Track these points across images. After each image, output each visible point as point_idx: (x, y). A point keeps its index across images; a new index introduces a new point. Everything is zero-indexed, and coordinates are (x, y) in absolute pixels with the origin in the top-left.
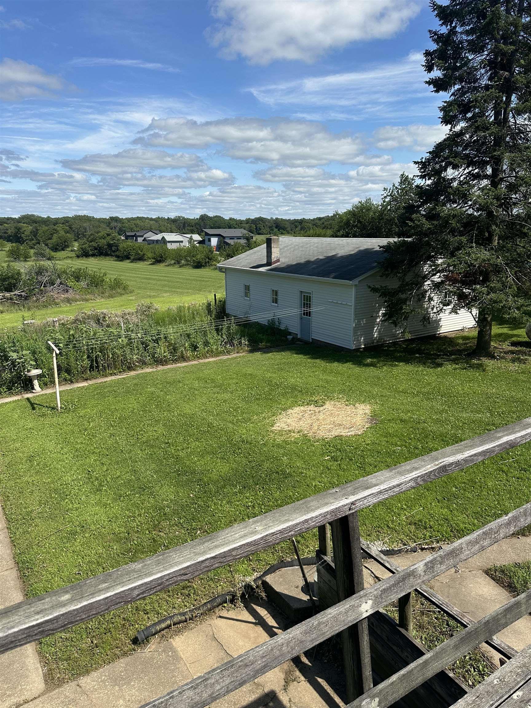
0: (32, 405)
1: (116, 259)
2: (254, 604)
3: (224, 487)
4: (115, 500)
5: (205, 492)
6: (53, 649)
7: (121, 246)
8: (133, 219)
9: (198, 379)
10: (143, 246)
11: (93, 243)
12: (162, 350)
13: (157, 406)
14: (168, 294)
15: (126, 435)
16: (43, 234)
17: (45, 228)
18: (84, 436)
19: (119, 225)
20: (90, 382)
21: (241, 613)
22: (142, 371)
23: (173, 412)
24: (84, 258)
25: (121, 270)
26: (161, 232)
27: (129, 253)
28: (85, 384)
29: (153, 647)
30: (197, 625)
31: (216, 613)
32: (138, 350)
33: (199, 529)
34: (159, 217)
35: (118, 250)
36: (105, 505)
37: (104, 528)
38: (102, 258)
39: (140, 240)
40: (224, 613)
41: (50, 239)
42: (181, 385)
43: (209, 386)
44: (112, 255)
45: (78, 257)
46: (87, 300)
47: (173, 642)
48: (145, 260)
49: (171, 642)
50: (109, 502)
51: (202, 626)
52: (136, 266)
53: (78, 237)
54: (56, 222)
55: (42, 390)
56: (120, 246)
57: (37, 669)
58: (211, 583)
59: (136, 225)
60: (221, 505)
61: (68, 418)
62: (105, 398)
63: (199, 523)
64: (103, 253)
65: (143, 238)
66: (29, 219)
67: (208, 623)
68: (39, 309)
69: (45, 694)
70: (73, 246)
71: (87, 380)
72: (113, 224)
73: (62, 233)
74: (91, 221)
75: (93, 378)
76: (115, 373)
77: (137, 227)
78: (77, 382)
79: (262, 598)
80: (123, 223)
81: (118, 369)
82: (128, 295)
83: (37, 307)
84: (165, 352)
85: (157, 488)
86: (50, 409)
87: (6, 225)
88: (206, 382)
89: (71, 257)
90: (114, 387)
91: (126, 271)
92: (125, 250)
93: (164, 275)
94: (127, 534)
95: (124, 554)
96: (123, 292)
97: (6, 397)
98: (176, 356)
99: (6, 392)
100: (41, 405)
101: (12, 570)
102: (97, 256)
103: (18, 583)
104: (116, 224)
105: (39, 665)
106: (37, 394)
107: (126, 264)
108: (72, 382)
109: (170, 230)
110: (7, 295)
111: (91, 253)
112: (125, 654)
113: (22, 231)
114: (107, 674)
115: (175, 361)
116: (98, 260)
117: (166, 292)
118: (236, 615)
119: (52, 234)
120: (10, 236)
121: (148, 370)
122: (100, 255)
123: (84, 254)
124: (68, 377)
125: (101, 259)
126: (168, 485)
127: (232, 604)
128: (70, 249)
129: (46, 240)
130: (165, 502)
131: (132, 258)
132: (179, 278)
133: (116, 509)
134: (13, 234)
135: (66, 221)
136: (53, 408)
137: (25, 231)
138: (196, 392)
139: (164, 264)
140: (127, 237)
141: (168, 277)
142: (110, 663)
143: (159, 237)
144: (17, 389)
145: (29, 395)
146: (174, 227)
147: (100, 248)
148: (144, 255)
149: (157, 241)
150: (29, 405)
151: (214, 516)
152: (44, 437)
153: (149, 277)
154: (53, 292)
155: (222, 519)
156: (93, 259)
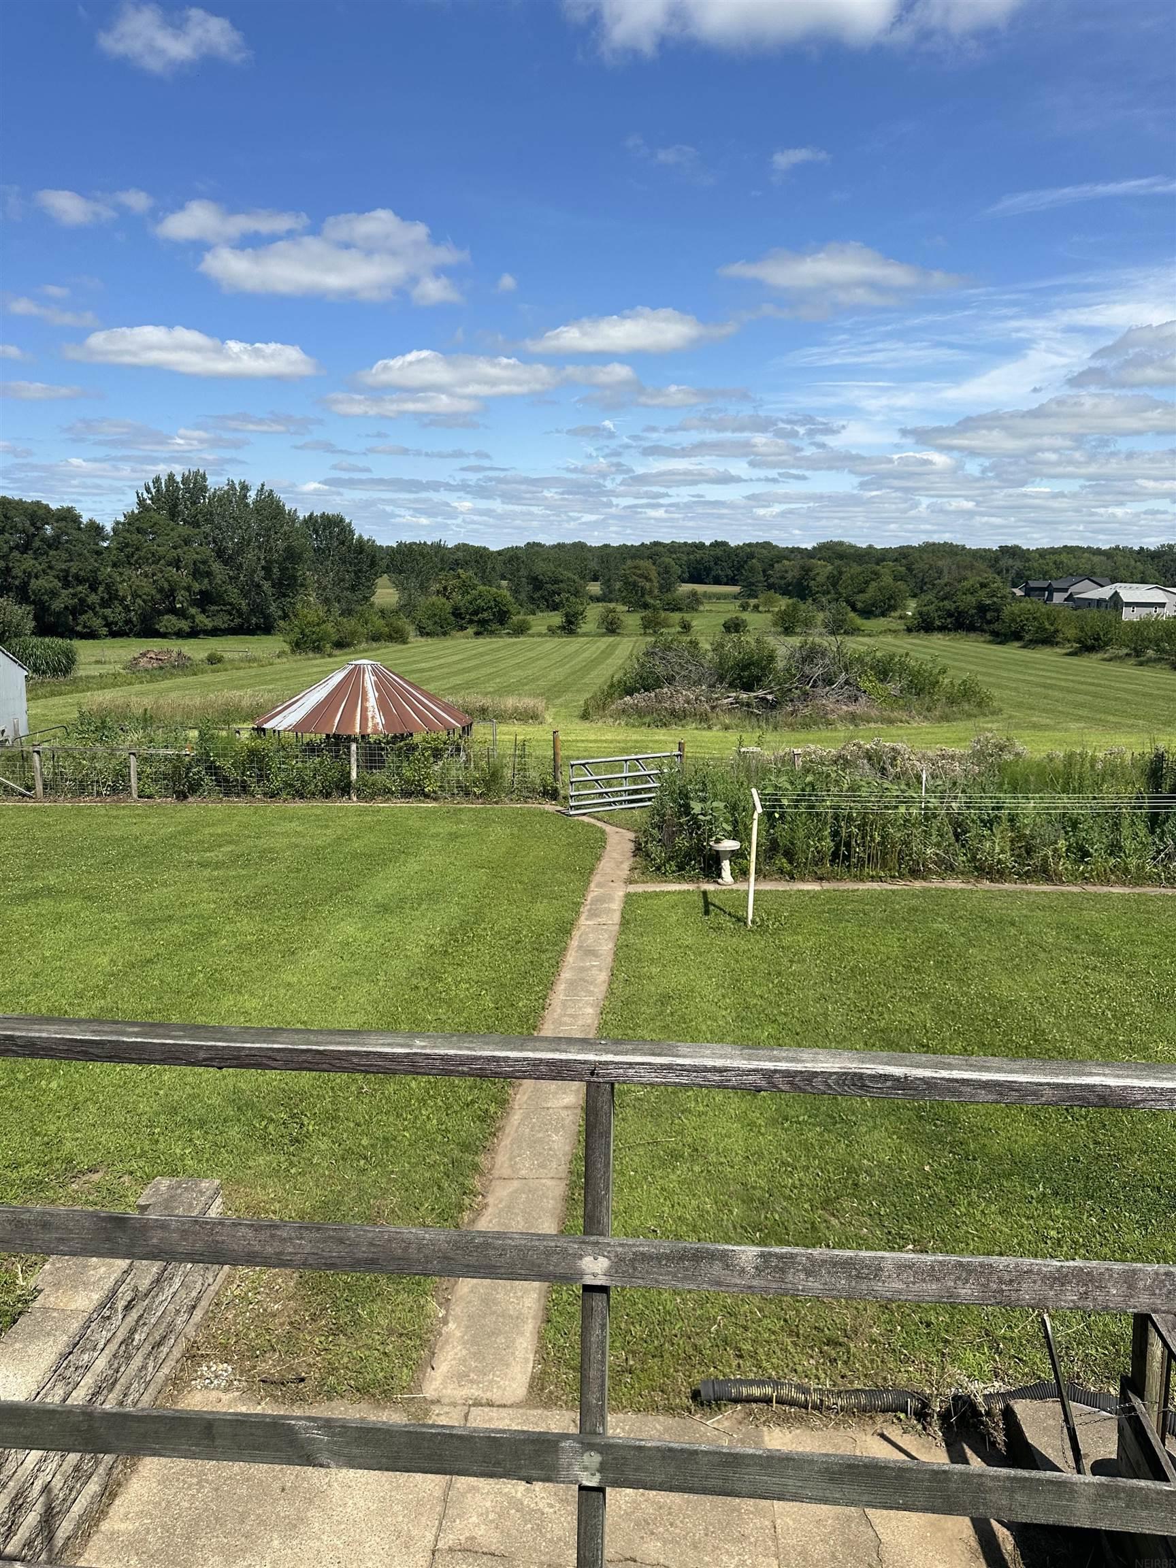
0: (707, 904)
1: (991, 638)
2: (969, 1447)
3: (1008, 1175)
4: (773, 1122)
5: (958, 1173)
6: (562, 1340)
7: (1007, 610)
8: (1053, 551)
9: (1060, 926)
10: (1059, 612)
11: (946, 603)
12: (997, 847)
13: (939, 964)
14: (1082, 725)
15: (849, 1006)
16: (850, 581)
17: (856, 569)
18: (771, 985)
19: (1018, 564)
20: (826, 885)
21: (933, 1451)
22: (942, 885)
23: (969, 985)
24: (922, 634)
25: (993, 663)
26: (1114, 580)
27: (1022, 628)
28: (814, 887)
29: (726, 1424)
30: (826, 1426)
31: (874, 1422)
32: (941, 836)
33: (915, 1241)
34: (1117, 548)
35: (998, 619)
36: (752, 1124)
37: (732, 1167)
38: (961, 634)
39: (1058, 598)
40: (894, 1433)
41: (862, 591)
42: (1013, 931)
43: (1080, 948)
44: (983, 631)
45: (909, 630)
46: (891, 722)
47: (766, 1433)
48: (1057, 643)
49: (762, 1431)
50: (759, 1121)
51: (836, 1433)
52: (1030, 655)
53: (921, 589)
54: (881, 557)
55: (735, 882)
56: (1005, 611)
57: (527, 1360)
58: (889, 1358)
59: (1058, 565)
60: (983, 1212)
61: (757, 945)
62: (840, 921)
63: (917, 1230)
64: (964, 623)
65: (1066, 595)
66: (833, 552)
67: (851, 1434)
68: (793, 730)
69: (521, 1407)
70: (905, 608)
71: (821, 879)
72: (1006, 562)
73: (887, 580)
74: (956, 554)
75: (834, 878)
76: (880, 877)
77: (1058, 569)
78: (803, 880)
79: (993, 1444)
80: (1028, 560)
81: (889, 870)
82: (987, 719)
83: (791, 725)
84: (1002, 852)
85: (864, 1129)
86: (734, 920)
87: (785, 562)
88: (1078, 937)
89: (895, 631)
90: (867, 904)
91: (1004, 666)
92: (1014, 620)
93: (1089, 680)
94: (767, 1195)
95: (746, 1231)
96: (975, 711)
97: (671, 882)
98: (1029, 865)
99: (674, 872)
100: (721, 909)
101: (559, 1182)
102: (950, 630)
103: (560, 1206)
104: (1010, 562)
105: (531, 1357)
106: (724, 888)
107: (1012, 651)
108: (792, 878)
109: (1139, 576)
110: (744, 696)
111: (938, 623)
112: (670, 1410)
113: (812, 574)
114: (627, 1428)
115: (1026, 877)
116: (949, 640)
117: (1080, 718)
118: (918, 1449)
119: (867, 583)
120: (789, 584)
121: (954, 884)
122: (956, 630)
123: (925, 625)
124: (787, 866)
125: (958, 636)
126: (886, 1129)
127: (919, 1421)
128: (896, 614)
129: (854, 593)
130: (865, 1162)
131: (1027, 637)
132: (1125, 690)
133: (768, 1139)
134: (795, 581)
135: (903, 554)
136: (739, 920)
137: (818, 574)
138: (1042, 955)
139: (1100, 655)
140: (1029, 592)
141: (1099, 685)
142: (640, 1411)
143: (1105, 592)
144: (694, 870)
145: (710, 887)
146: (1153, 571)
147: (959, 613)
148: (1057, 631)
149: (1099, 602)
150: (701, 904)
151: (958, 1227)
152: (703, 967)
153: (1053, 682)
154: (828, 700)
155: (973, 1240)
156: (940, 636)
